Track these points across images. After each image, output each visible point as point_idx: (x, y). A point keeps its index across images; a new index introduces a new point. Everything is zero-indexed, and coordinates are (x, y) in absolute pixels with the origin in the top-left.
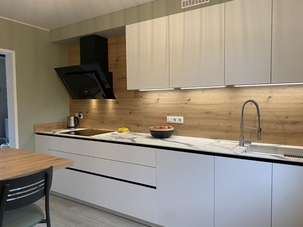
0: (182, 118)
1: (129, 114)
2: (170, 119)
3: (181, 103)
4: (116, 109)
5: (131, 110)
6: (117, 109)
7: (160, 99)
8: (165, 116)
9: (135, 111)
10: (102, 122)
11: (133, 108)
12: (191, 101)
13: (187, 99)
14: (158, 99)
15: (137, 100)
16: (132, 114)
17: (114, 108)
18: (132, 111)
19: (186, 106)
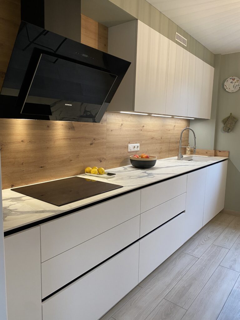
0: (138, 145)
1: (90, 145)
2: (131, 147)
3: (138, 130)
4: (69, 139)
5: (93, 139)
6: (72, 138)
7: (123, 125)
8: (126, 144)
9: (98, 141)
10: (42, 167)
11: (94, 137)
12: (144, 128)
13: (142, 125)
14: (122, 125)
15: (101, 124)
16: (93, 145)
17: (65, 138)
18: (94, 141)
19: (141, 132)
